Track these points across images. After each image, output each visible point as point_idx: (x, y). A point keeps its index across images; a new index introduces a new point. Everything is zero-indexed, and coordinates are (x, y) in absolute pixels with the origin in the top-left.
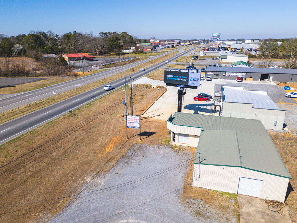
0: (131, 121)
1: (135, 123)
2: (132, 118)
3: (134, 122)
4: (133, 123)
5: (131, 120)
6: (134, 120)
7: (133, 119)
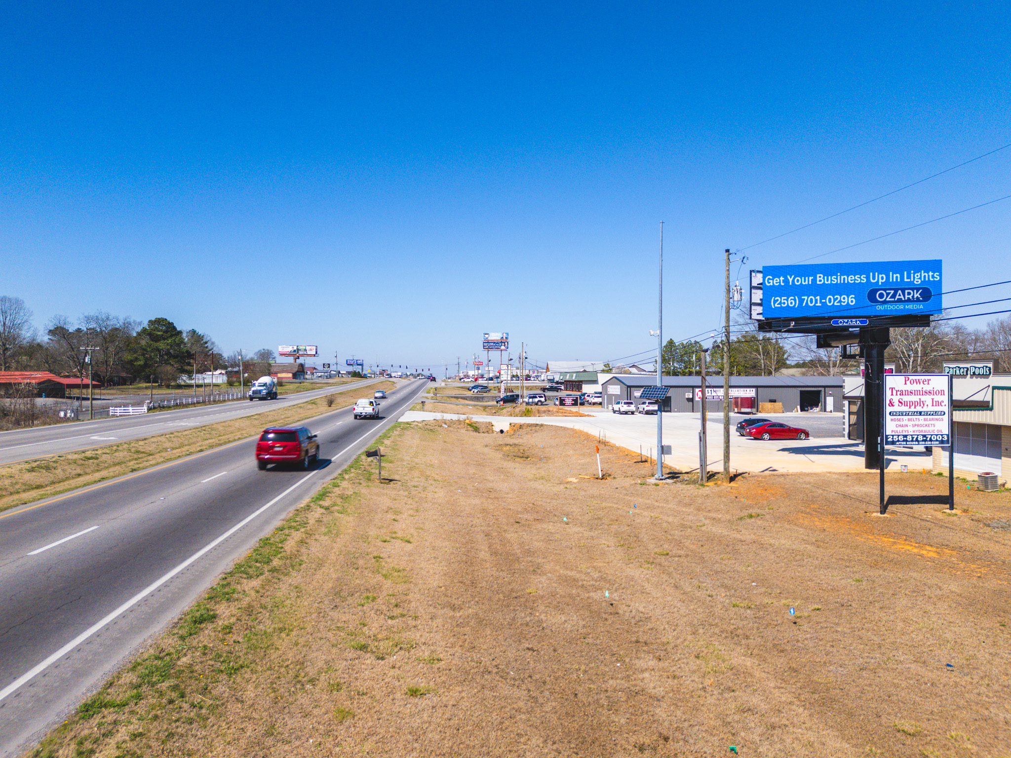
0: (905, 404)
1: (927, 414)
2: (909, 387)
3: (919, 409)
4: (914, 413)
5: (906, 398)
6: (923, 398)
7: (916, 393)
